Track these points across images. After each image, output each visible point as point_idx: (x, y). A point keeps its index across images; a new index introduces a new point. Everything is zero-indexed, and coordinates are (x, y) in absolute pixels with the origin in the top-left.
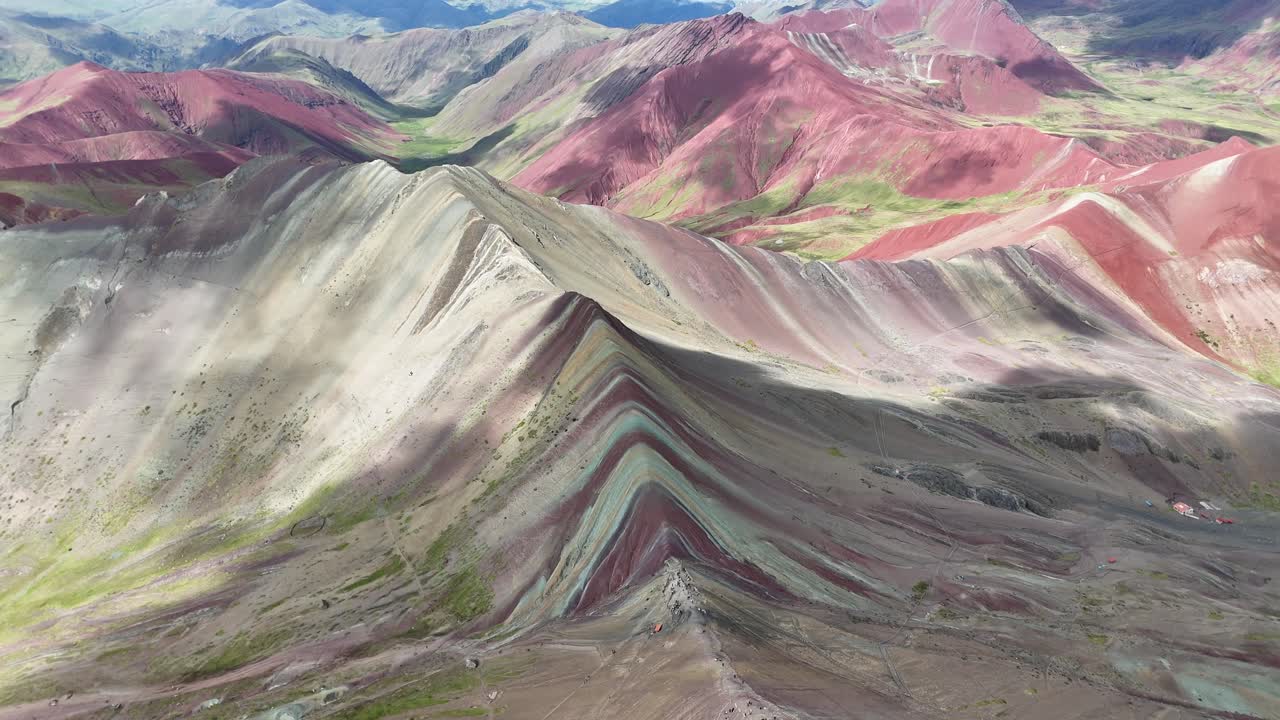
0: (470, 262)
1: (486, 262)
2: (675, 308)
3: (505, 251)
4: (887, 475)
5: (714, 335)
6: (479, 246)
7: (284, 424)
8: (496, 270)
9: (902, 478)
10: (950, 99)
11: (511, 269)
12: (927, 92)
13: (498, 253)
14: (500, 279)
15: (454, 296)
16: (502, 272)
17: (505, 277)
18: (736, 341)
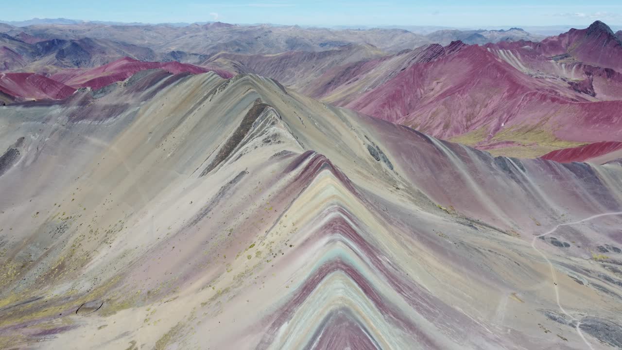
0: (248, 130)
1: (258, 131)
2: (396, 178)
3: (273, 124)
4: (561, 322)
5: (424, 199)
6: (256, 120)
7: (108, 231)
8: (264, 136)
9: (574, 327)
10: (586, 89)
11: (275, 136)
12: (571, 84)
13: (268, 125)
14: (266, 142)
15: (233, 152)
16: (268, 137)
17: (270, 141)
18: (440, 206)
